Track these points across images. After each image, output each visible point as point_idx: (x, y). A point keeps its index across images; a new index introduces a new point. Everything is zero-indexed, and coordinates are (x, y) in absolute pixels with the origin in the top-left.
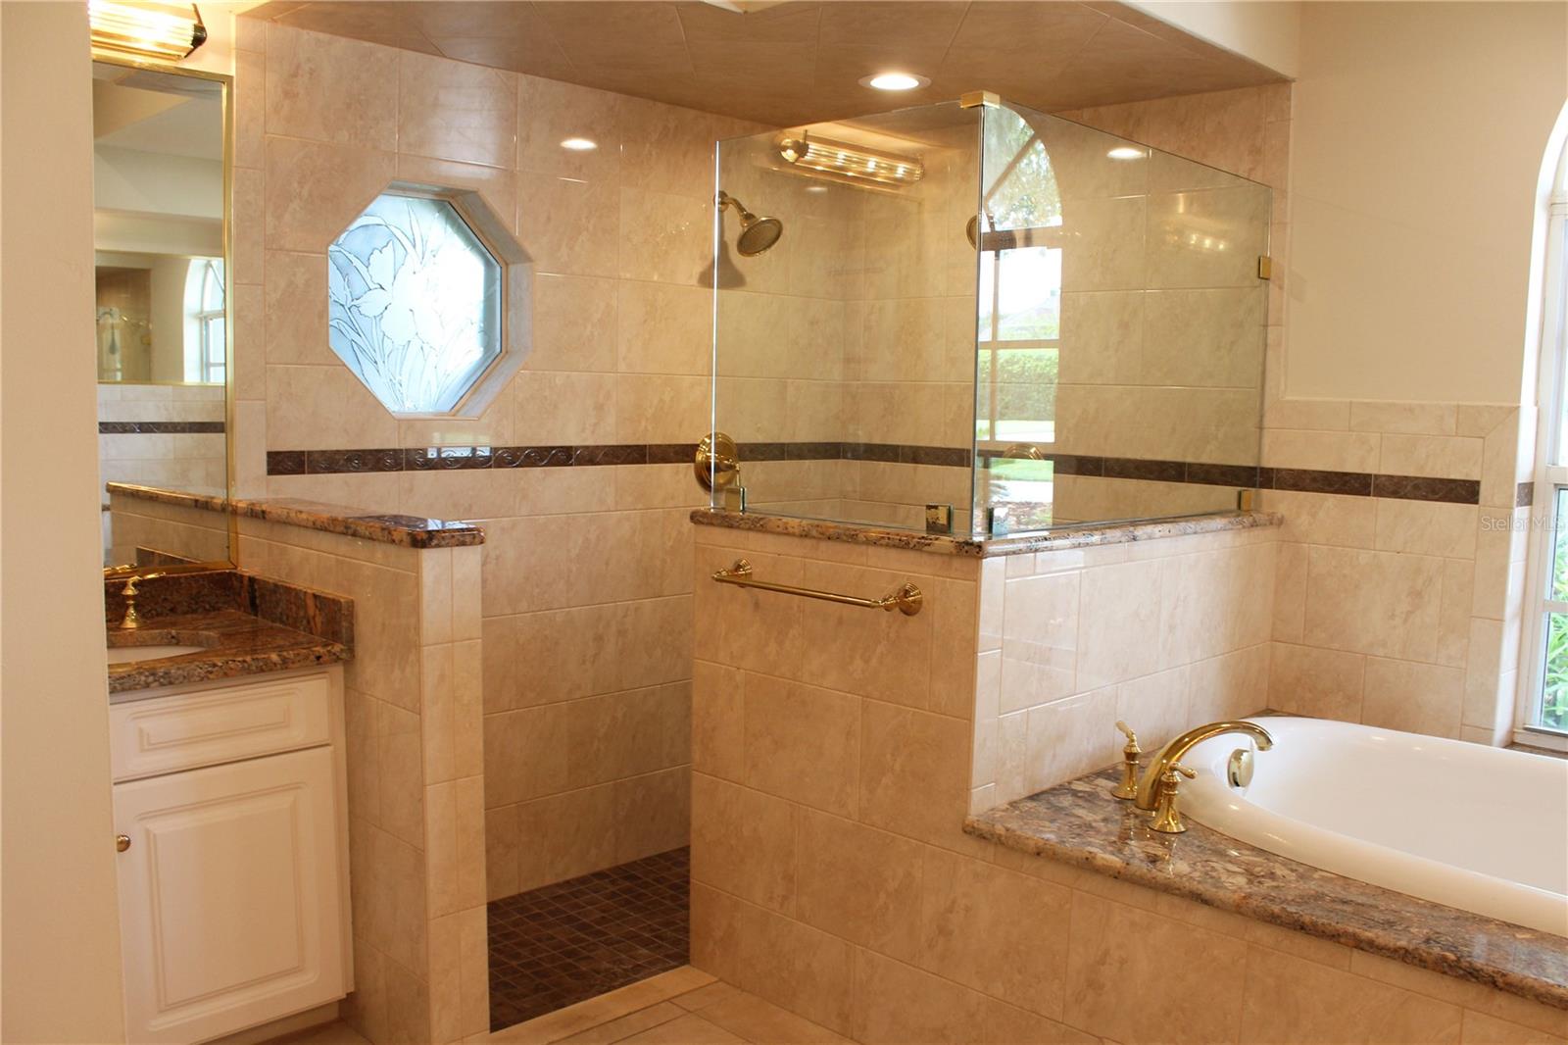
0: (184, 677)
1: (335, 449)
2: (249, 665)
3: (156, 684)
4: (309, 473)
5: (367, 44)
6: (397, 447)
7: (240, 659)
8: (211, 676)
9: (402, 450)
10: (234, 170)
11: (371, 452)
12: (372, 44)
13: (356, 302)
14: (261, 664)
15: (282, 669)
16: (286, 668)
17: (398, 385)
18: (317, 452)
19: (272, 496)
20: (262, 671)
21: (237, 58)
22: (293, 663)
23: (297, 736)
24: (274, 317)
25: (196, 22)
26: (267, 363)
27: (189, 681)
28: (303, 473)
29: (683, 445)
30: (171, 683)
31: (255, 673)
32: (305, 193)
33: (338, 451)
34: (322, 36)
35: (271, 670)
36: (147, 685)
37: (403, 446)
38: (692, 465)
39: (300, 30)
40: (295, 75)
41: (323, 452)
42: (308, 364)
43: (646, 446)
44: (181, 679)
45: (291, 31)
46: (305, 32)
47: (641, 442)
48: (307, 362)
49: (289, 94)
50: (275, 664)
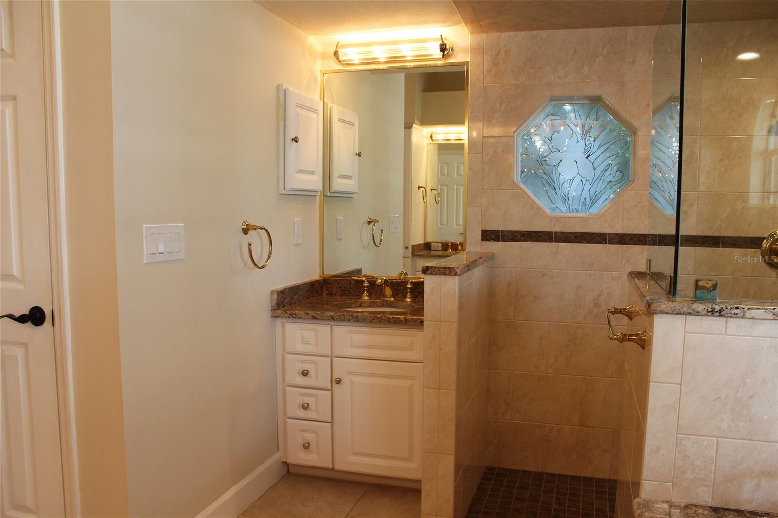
0: (363, 320)
1: (515, 230)
2: (390, 319)
3: (352, 320)
4: (502, 241)
5: (535, 32)
6: (550, 231)
7: (388, 316)
8: (374, 321)
9: (552, 232)
10: (469, 102)
11: (535, 232)
12: (537, 31)
13: (544, 159)
14: (395, 320)
15: (404, 324)
16: (407, 324)
17: (567, 200)
18: (506, 231)
19: (483, 251)
20: (396, 323)
21: (471, 52)
22: (410, 322)
23: (414, 355)
24: (486, 168)
25: (441, 42)
26: (482, 189)
27: (365, 321)
28: (499, 241)
29: (751, 237)
30: (358, 321)
31: (393, 323)
32: (503, 108)
33: (517, 231)
34: (511, 33)
35: (400, 323)
36: (349, 320)
37: (554, 230)
38: (760, 250)
39: (501, 33)
40: (498, 55)
41: (510, 231)
42: (503, 189)
43: (719, 237)
44: (362, 320)
45: (496, 34)
46: (503, 33)
47: (716, 234)
48: (503, 188)
49: (495, 64)
50: (402, 321)
